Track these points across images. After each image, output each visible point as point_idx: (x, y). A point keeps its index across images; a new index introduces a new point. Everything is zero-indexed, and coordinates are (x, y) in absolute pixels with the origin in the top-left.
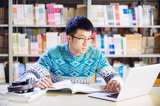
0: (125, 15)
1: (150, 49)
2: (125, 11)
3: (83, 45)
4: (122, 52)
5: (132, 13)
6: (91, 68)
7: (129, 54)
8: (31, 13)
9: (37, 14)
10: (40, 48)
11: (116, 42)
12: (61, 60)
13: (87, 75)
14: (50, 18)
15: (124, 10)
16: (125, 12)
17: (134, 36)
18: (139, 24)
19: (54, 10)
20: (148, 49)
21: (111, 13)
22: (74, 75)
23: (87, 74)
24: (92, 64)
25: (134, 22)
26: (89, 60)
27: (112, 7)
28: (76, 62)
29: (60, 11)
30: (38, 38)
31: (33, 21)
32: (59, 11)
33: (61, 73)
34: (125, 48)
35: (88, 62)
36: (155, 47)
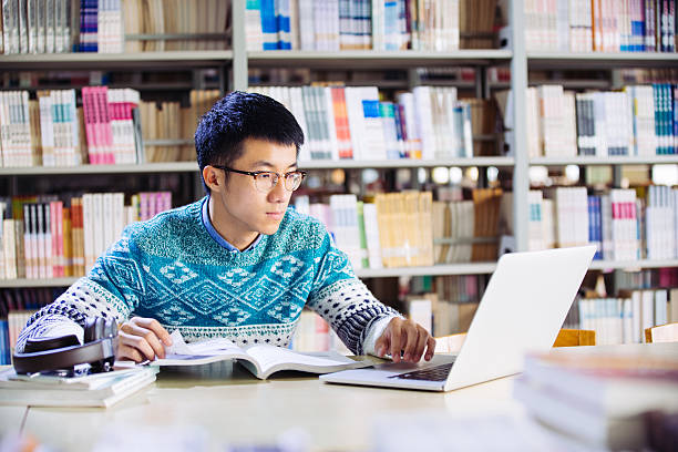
0: (371, 121)
1: (458, 248)
2: (369, 106)
3: (269, 199)
4: (363, 260)
5: (395, 116)
6: (291, 289)
7: (390, 264)
8: (24, 121)
9: (47, 125)
10: (58, 253)
11: (341, 225)
12: (181, 265)
13: (279, 316)
14: (95, 139)
15: (365, 102)
16: (370, 110)
17: (404, 199)
18: (420, 153)
19: (111, 110)
20: (451, 248)
21: (320, 115)
22: (233, 317)
23: (278, 312)
24: (297, 274)
25: (402, 146)
26: (285, 259)
27: (321, 94)
28: (238, 270)
29: (131, 113)
30: (50, 217)
31: (30, 151)
32: (129, 115)
33: (182, 316)
34: (373, 244)
35: (281, 268)
36: (479, 240)
